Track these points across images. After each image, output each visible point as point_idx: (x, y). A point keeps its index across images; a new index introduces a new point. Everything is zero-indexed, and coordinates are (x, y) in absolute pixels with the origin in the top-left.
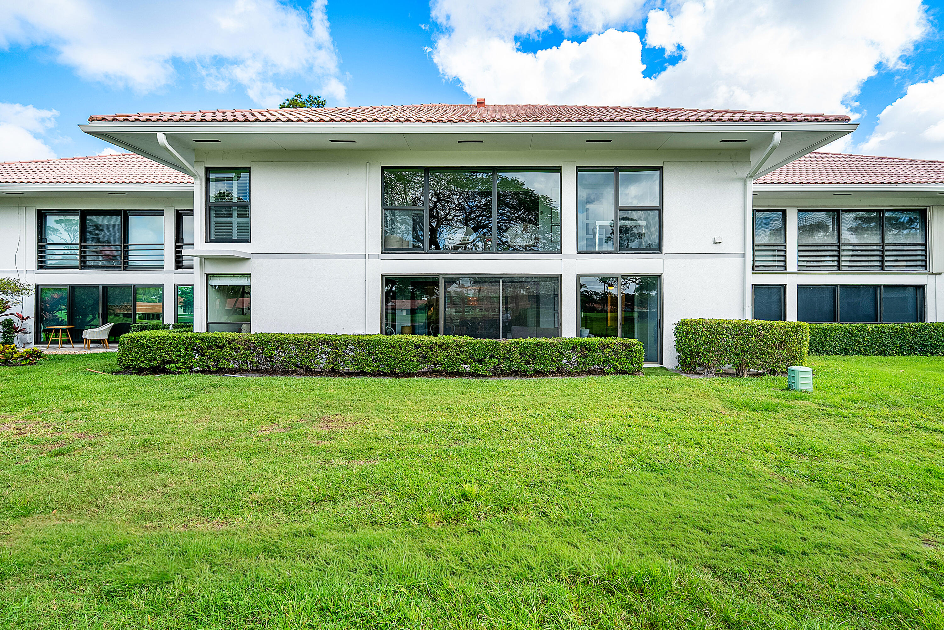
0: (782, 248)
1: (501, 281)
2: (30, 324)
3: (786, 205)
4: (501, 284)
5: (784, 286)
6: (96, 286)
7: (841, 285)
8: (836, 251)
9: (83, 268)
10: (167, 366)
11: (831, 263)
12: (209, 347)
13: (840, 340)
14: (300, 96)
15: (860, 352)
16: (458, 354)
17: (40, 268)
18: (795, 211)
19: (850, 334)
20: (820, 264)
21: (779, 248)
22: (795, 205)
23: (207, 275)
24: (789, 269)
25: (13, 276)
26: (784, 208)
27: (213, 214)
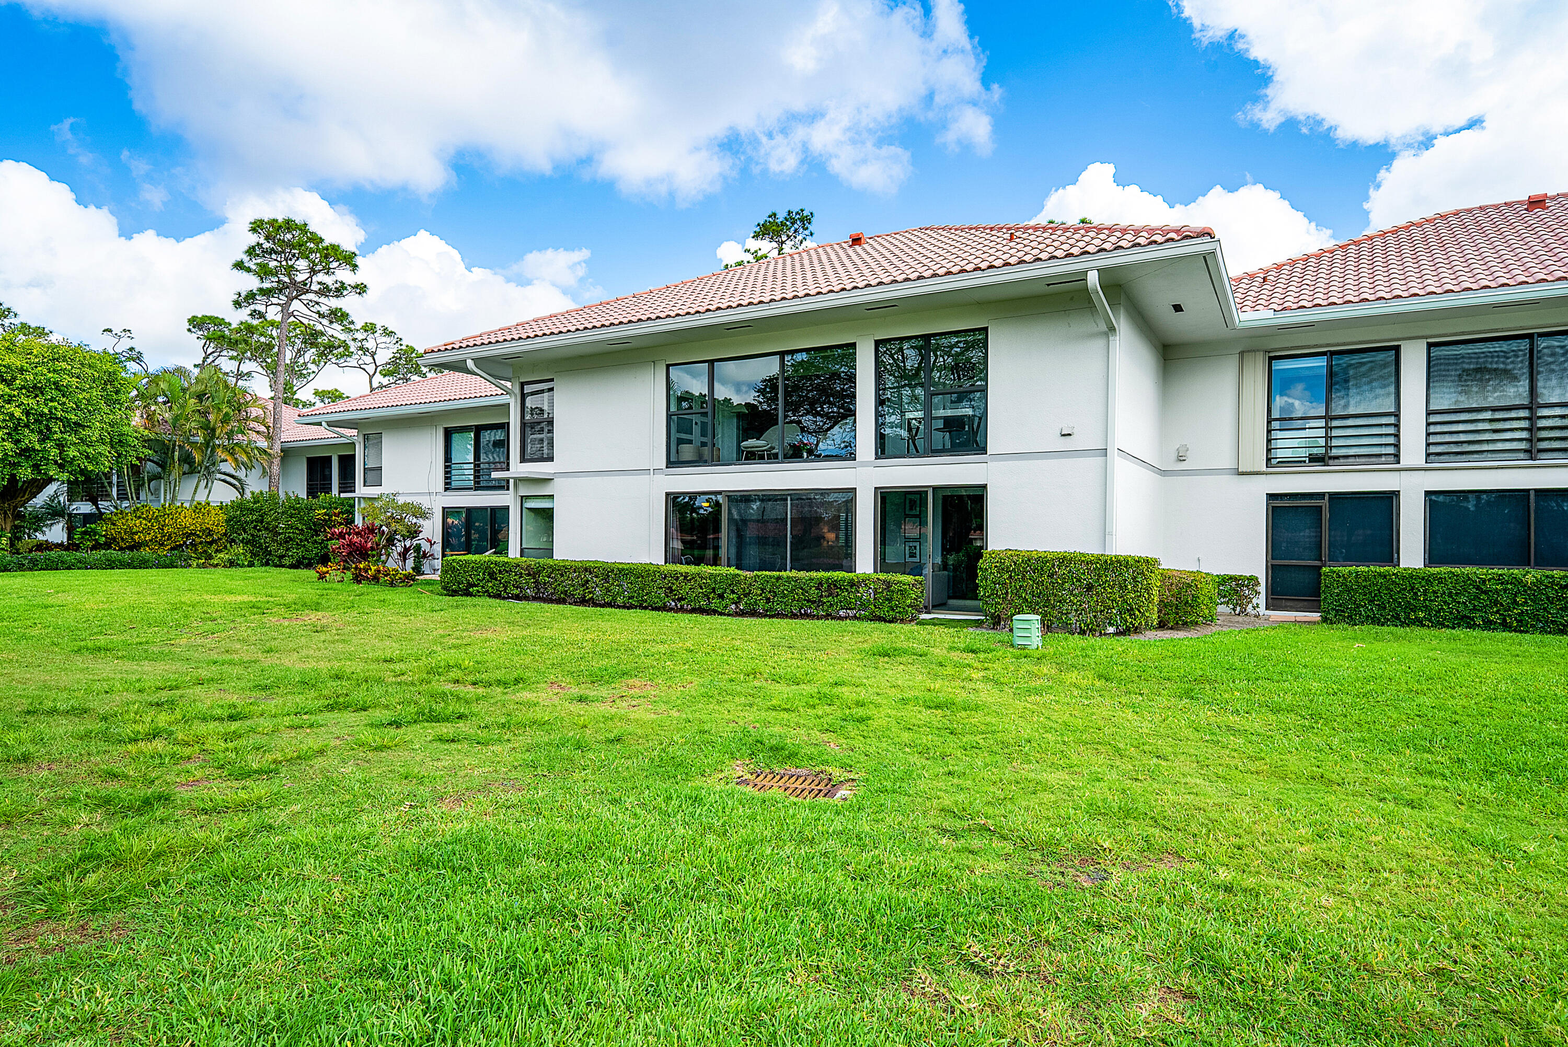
0: (1392, 420)
1: (789, 498)
2: (438, 548)
3: (1400, 336)
4: (789, 502)
5: (1396, 494)
6: (485, 508)
7: (1536, 490)
8: (1524, 418)
9: (476, 489)
10: (471, 590)
11: (1515, 445)
12: (500, 572)
13: (1454, 600)
14: (775, 215)
15: (1506, 626)
16: (701, 588)
17: (446, 489)
18: (1422, 346)
19: (1478, 588)
20: (1485, 447)
21: (1384, 420)
22: (1420, 334)
23: (522, 497)
24: (1405, 461)
25: (416, 500)
26: (1396, 343)
27: (528, 430)
